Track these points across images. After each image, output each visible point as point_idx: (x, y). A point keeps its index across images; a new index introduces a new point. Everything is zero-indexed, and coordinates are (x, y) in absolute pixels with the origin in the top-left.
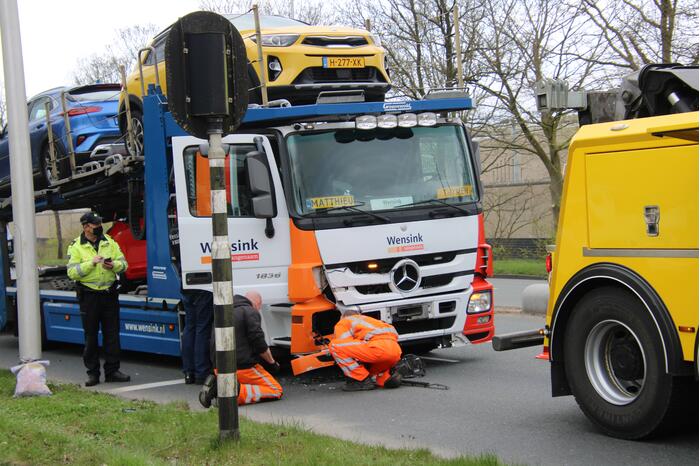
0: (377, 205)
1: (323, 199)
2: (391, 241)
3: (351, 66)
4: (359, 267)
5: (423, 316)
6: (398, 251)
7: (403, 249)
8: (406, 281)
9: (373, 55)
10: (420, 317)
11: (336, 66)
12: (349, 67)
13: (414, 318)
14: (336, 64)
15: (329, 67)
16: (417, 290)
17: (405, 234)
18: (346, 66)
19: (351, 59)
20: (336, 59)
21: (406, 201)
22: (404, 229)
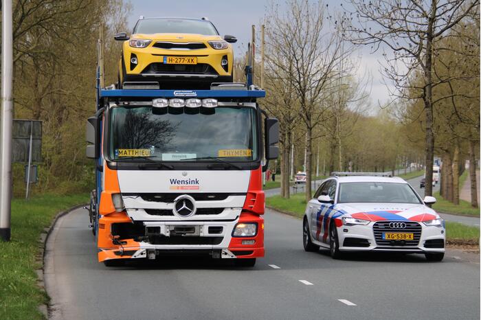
0: (167, 157)
1: (127, 150)
2: (173, 181)
3: (186, 63)
4: (148, 197)
5: (195, 234)
6: (178, 189)
7: (182, 188)
8: (184, 209)
9: (207, 56)
10: (193, 234)
11: (174, 62)
12: (184, 63)
13: (187, 234)
14: (174, 61)
15: (168, 63)
16: (192, 216)
17: (185, 178)
18: (181, 63)
19: (186, 58)
20: (174, 58)
21: (191, 156)
22: (185, 175)
